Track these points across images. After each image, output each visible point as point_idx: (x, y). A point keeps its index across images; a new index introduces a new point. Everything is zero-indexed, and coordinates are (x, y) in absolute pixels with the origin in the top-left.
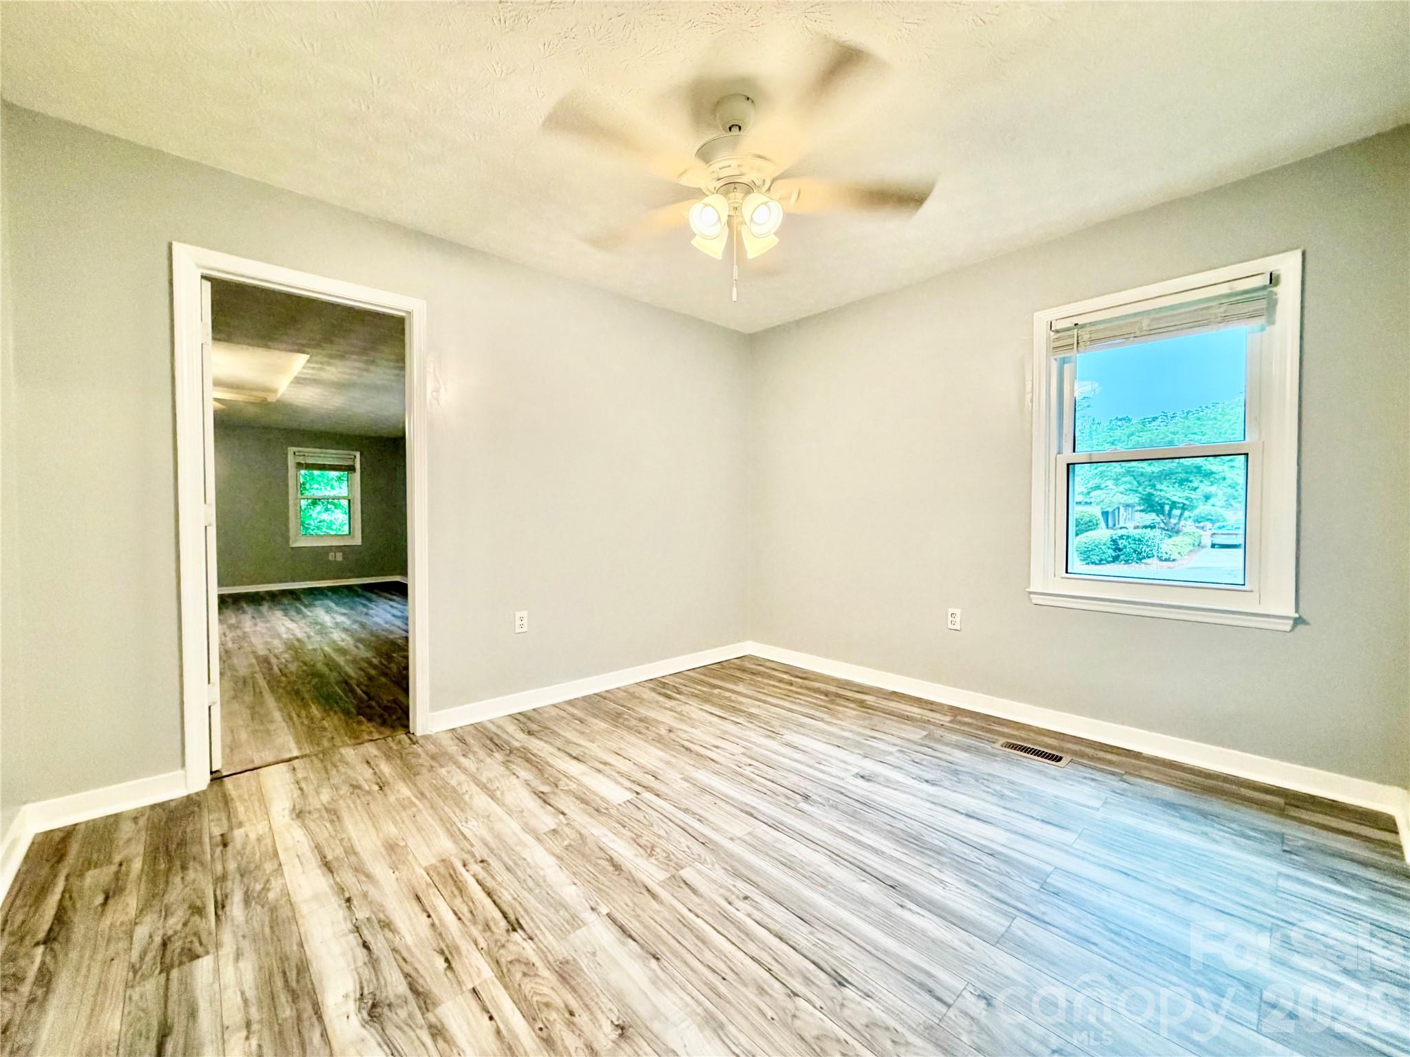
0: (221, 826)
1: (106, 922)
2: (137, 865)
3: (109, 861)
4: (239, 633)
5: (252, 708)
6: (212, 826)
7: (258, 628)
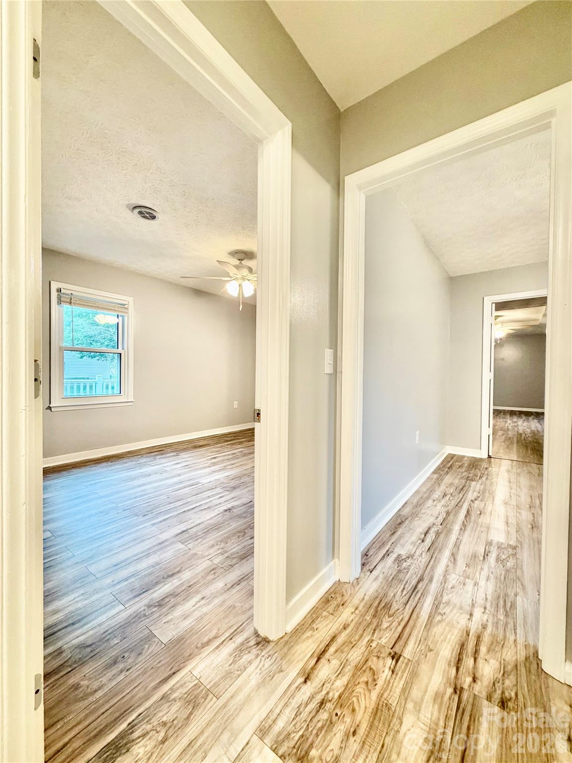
0: (487, 465)
1: (458, 470)
2: (466, 465)
3: (461, 462)
4: (516, 424)
5: (508, 446)
6: (485, 465)
7: (524, 424)
